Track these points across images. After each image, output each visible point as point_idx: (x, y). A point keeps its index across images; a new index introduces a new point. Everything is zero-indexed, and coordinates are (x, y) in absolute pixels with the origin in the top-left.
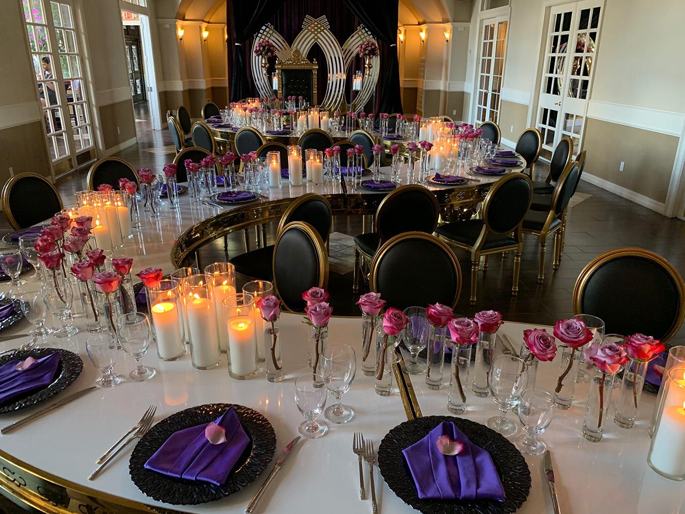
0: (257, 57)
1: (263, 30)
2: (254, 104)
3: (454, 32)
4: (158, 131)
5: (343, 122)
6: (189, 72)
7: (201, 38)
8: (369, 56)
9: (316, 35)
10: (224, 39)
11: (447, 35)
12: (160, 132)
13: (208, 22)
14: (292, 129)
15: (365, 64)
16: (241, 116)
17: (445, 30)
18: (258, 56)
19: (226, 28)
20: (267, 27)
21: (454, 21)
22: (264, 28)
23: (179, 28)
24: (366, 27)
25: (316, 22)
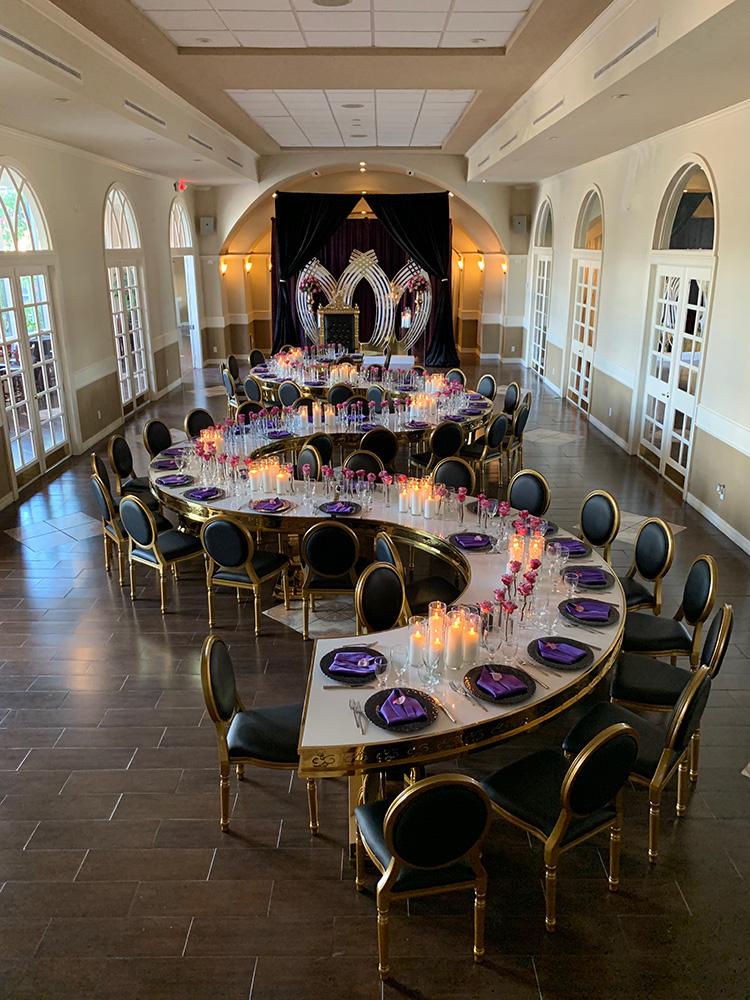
0: (302, 294)
1: (308, 264)
2: (296, 354)
3: (511, 264)
4: (199, 370)
6: (231, 307)
7: (244, 271)
8: (419, 291)
9: (364, 270)
10: (267, 268)
11: (505, 267)
13: (252, 253)
14: (327, 380)
15: (415, 299)
16: (284, 367)
17: (503, 261)
18: (303, 292)
19: (271, 257)
20: (313, 261)
21: (510, 254)
22: (310, 262)
23: (222, 263)
24: (416, 261)
25: (363, 256)
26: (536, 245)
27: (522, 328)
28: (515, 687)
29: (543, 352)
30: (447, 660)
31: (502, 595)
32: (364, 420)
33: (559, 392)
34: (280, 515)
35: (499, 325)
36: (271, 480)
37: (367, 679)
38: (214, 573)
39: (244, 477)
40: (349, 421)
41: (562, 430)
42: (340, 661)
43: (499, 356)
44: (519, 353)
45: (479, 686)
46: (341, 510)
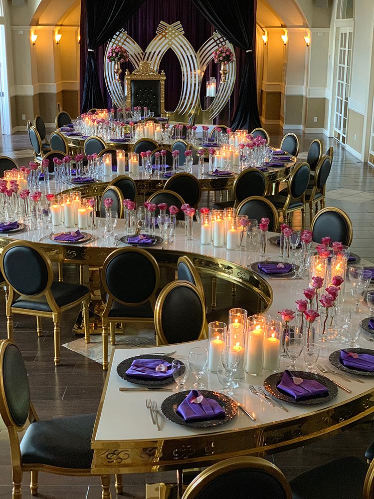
0: (110, 63)
1: (116, 35)
2: (103, 114)
3: (313, 37)
4: (8, 136)
5: (173, 132)
6: (40, 76)
7: (54, 42)
8: (224, 62)
9: (170, 40)
10: (77, 40)
11: (308, 40)
12: (10, 136)
13: (62, 25)
14: (132, 138)
15: (220, 70)
16: (90, 126)
17: (306, 34)
18: (111, 61)
19: (79, 29)
20: (121, 32)
21: (312, 27)
22: (118, 33)
23: (32, 33)
24: (221, 32)
25: (170, 27)
26: (338, 18)
27: (325, 98)
28: (316, 390)
29: (345, 120)
30: (247, 367)
31: (303, 305)
32: (168, 169)
33: (360, 157)
34: (81, 245)
35: (303, 96)
36: (72, 216)
37: (164, 382)
38: (13, 302)
39: (46, 213)
40: (153, 171)
41: (364, 190)
42: (137, 366)
43: (301, 127)
44: (322, 124)
45: (279, 389)
46: (142, 242)
